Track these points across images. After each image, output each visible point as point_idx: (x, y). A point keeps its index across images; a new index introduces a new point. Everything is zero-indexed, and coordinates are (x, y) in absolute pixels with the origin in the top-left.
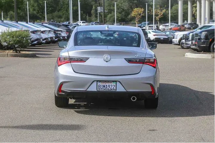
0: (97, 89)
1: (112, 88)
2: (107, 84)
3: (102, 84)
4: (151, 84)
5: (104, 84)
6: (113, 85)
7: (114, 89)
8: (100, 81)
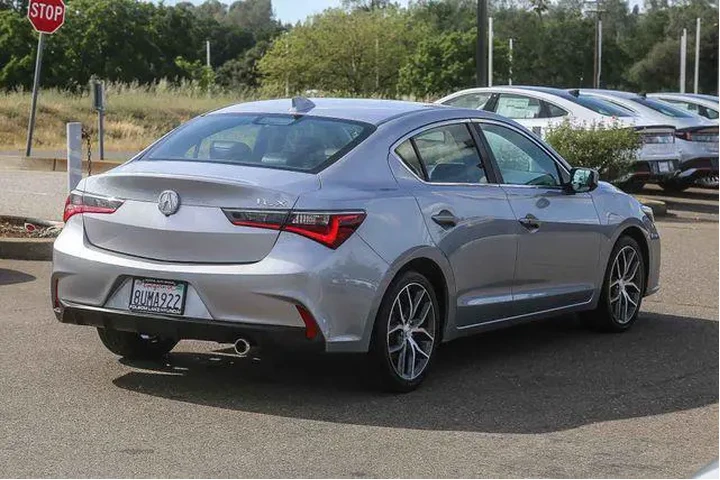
0: (130, 303)
1: (171, 305)
2: (161, 290)
3: (145, 289)
4: (300, 303)
5: (151, 290)
6: (175, 293)
7: (177, 309)
8: (142, 279)
